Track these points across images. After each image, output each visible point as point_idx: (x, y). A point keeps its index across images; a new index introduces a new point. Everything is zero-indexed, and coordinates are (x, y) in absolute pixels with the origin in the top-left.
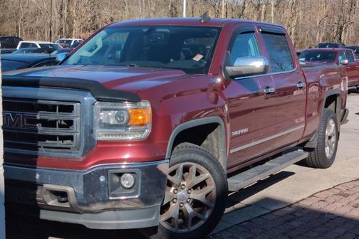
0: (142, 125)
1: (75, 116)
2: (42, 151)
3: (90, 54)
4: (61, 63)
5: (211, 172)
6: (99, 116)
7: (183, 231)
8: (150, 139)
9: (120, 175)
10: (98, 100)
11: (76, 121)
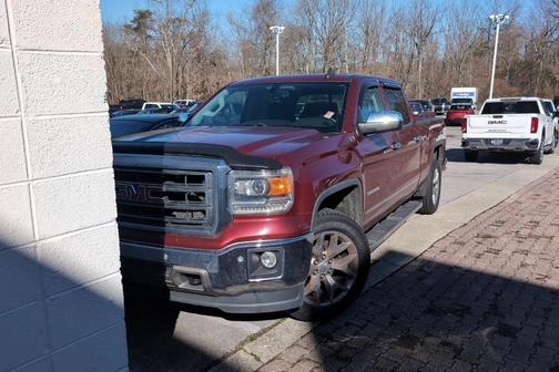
0: (284, 195)
1: (207, 187)
2: (170, 227)
3: (213, 114)
4: (184, 124)
5: (353, 240)
6: (234, 185)
7: (324, 304)
8: (292, 212)
9: (260, 254)
10: (233, 168)
11: (209, 193)
